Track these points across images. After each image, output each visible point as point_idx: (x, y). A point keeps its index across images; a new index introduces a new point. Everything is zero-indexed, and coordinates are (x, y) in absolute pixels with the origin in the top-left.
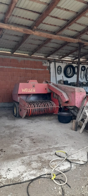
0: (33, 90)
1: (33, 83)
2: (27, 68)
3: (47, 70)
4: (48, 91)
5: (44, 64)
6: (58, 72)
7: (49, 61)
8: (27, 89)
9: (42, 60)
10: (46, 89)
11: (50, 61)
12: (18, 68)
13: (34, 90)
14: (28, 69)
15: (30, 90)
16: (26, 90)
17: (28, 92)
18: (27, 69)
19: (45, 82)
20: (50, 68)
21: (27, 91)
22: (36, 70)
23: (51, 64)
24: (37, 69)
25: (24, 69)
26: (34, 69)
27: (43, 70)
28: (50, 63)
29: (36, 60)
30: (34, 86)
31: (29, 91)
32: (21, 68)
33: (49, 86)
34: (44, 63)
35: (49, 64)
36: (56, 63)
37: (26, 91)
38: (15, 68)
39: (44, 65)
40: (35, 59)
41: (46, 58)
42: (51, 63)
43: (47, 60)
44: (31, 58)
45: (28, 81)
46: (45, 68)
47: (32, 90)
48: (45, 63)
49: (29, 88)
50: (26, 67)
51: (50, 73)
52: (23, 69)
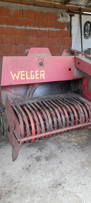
0: (39, 73)
1: (39, 55)
2: (28, 26)
3: (66, 29)
4: (76, 74)
5: (59, 18)
6: (85, 35)
7: (69, 11)
8: (25, 73)
9: (56, 9)
10: (70, 70)
11: (71, 13)
12: (10, 26)
13: (42, 73)
14: (30, 28)
15: (33, 73)
16: (22, 75)
17: (27, 78)
18: (28, 28)
19: (67, 52)
20: (71, 26)
21: (24, 77)
22: (46, 31)
23: (73, 18)
24: (47, 29)
25: (23, 27)
26: (41, 29)
27: (58, 30)
28: (71, 16)
29: (45, 10)
30: (41, 64)
31: (29, 76)
32: (17, 27)
33: (78, 62)
34: (60, 15)
35: (69, 17)
36: (82, 16)
37: (22, 79)
38: (4, 26)
39: (61, 20)
40: (42, 8)
41: (64, 5)
42: (74, 16)
43: (66, 9)
44: (35, 5)
45: (27, 50)
46: (62, 25)
47: (37, 75)
48: (62, 16)
49: (28, 68)
50: (26, 25)
51: (71, 35)
52: (20, 28)
